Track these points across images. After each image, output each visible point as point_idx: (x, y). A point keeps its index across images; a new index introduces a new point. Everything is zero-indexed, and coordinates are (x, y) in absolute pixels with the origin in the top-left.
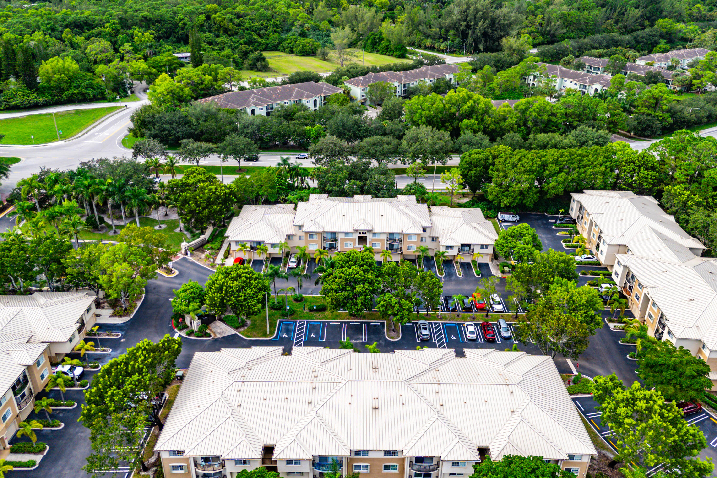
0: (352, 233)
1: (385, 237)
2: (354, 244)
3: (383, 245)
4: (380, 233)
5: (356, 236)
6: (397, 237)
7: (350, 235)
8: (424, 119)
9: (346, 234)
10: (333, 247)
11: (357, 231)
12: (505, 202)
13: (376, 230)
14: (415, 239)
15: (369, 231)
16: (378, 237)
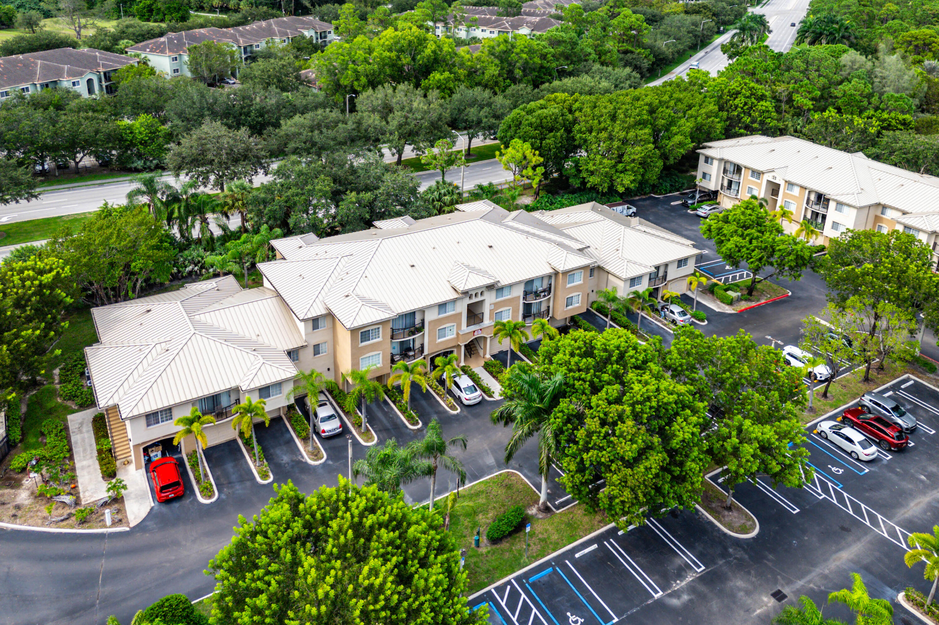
0: (454, 301)
1: (519, 292)
2: (459, 326)
3: (515, 311)
4: (511, 286)
5: (462, 308)
6: (538, 286)
7: (449, 307)
8: (363, 80)
9: (442, 306)
10: (409, 349)
11: (466, 293)
12: (626, 182)
13: (504, 281)
14: (579, 280)
15: (490, 287)
16: (507, 296)
